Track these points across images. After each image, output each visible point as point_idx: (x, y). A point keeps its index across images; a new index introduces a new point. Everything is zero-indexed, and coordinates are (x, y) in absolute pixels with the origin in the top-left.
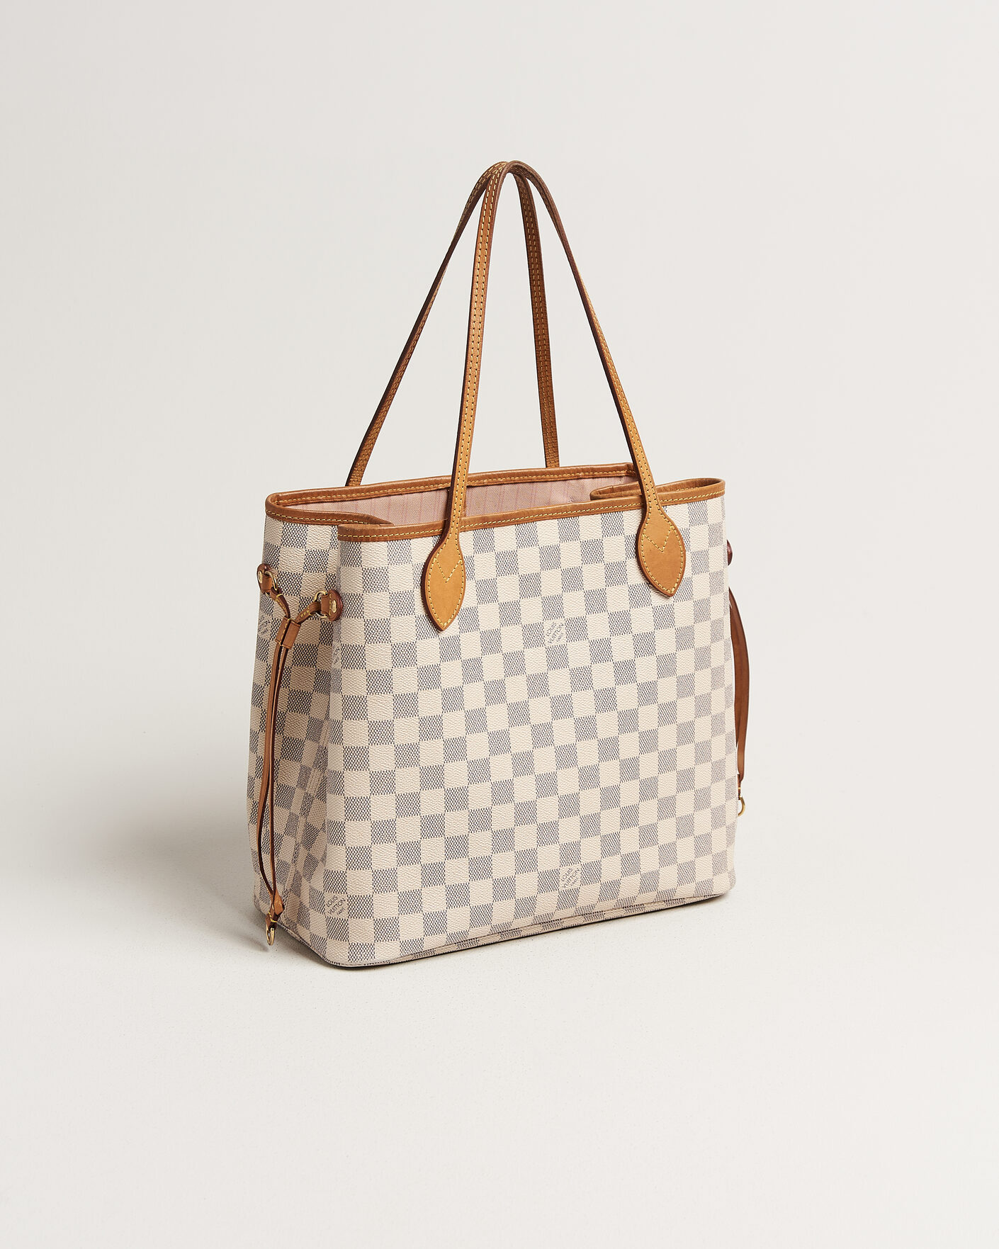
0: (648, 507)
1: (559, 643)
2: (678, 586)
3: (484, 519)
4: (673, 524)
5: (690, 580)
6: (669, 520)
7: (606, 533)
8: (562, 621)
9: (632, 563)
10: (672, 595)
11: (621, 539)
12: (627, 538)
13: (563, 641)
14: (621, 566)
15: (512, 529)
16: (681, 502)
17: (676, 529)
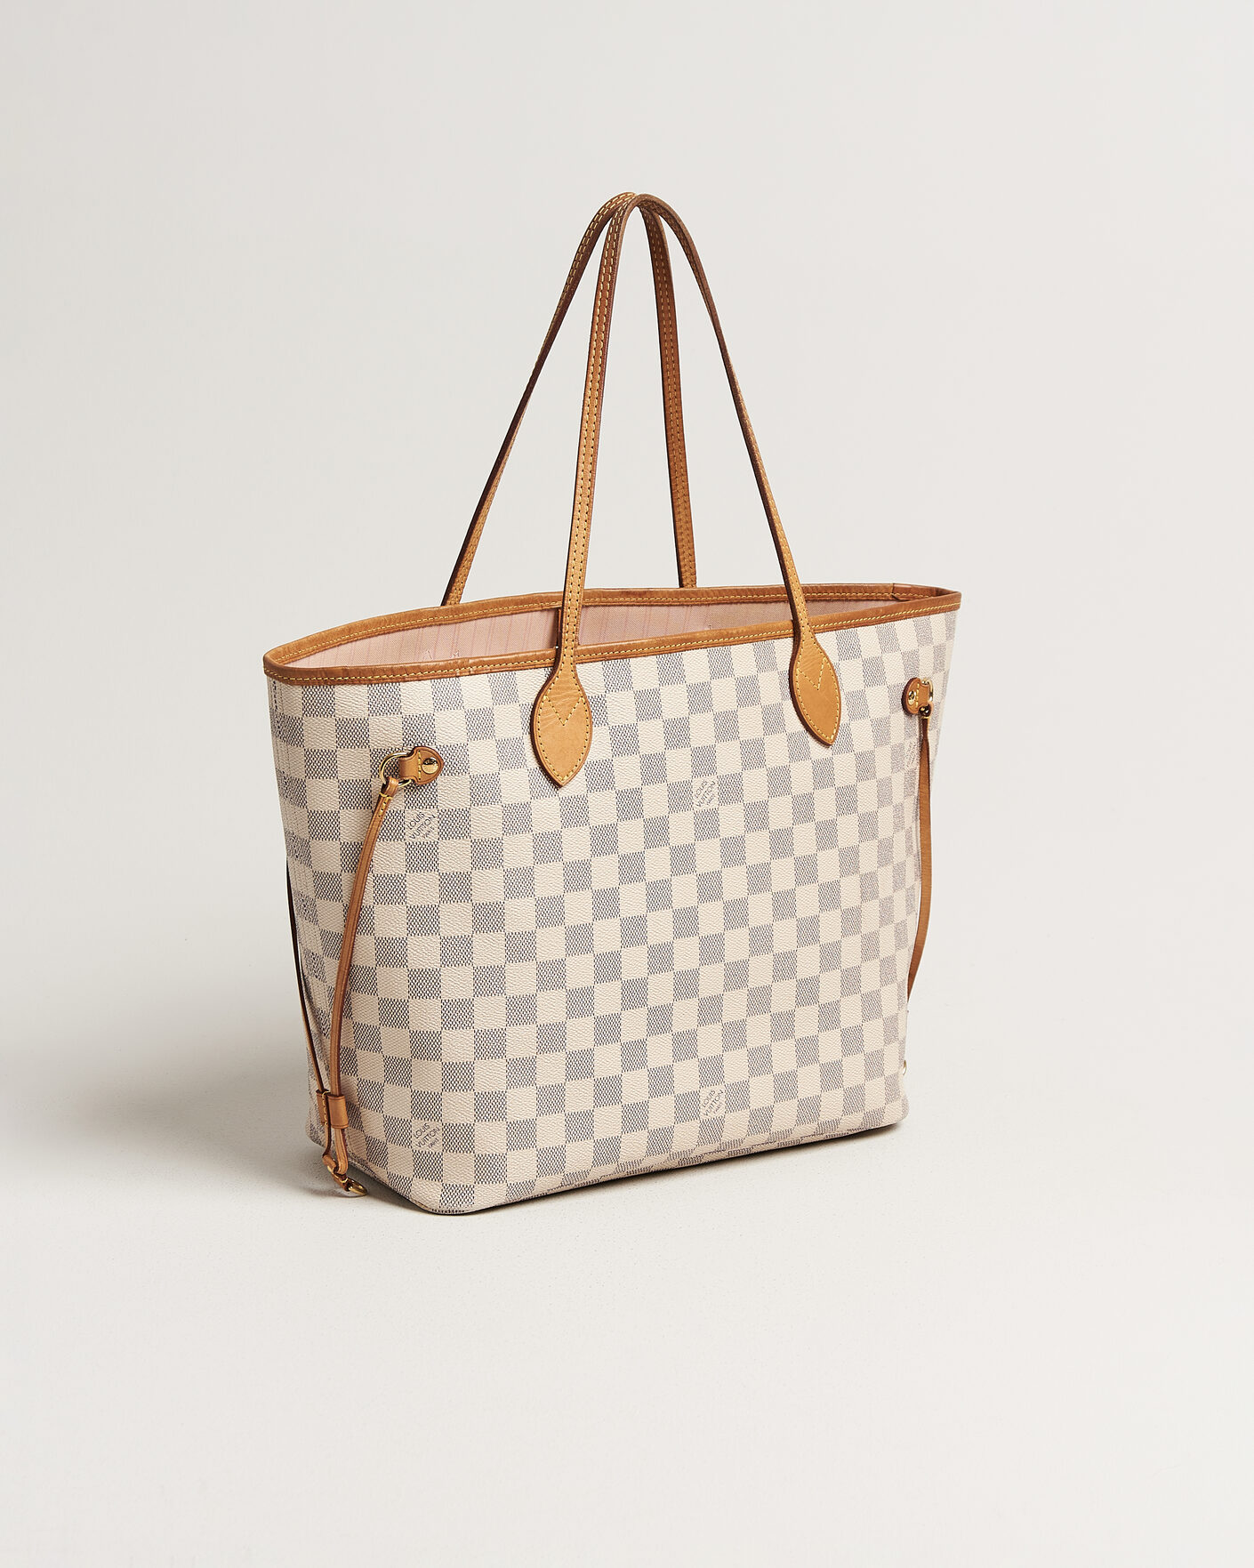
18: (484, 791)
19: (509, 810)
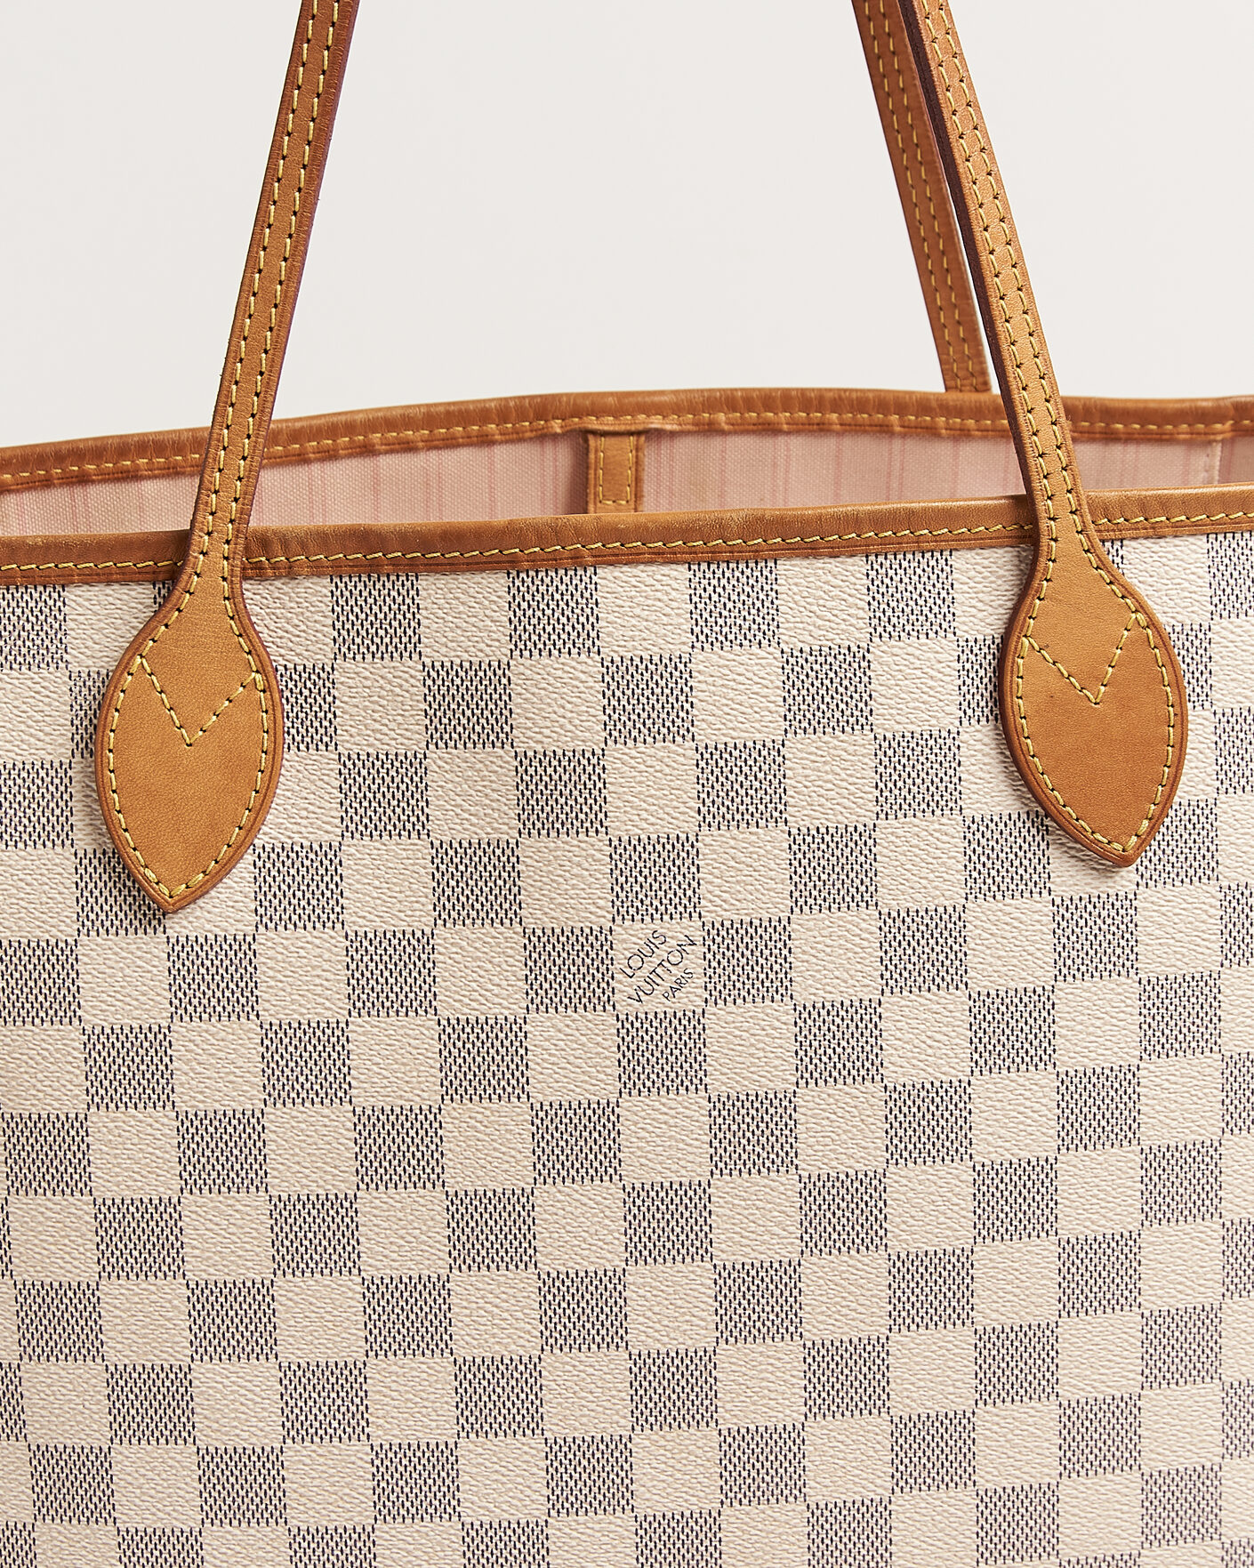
0: (1044, 540)
1: (671, 1006)
2: (1153, 830)
3: (365, 538)
4: (1141, 608)
5: (1205, 813)
6: (1128, 593)
7: (884, 625)
8: (693, 929)
9: (978, 742)
10: (1124, 861)
11: (946, 649)
12: (967, 647)
13: (691, 998)
14: (942, 746)
15: (494, 585)
16: (1178, 531)
17: (1152, 623)
19: (9, 959)
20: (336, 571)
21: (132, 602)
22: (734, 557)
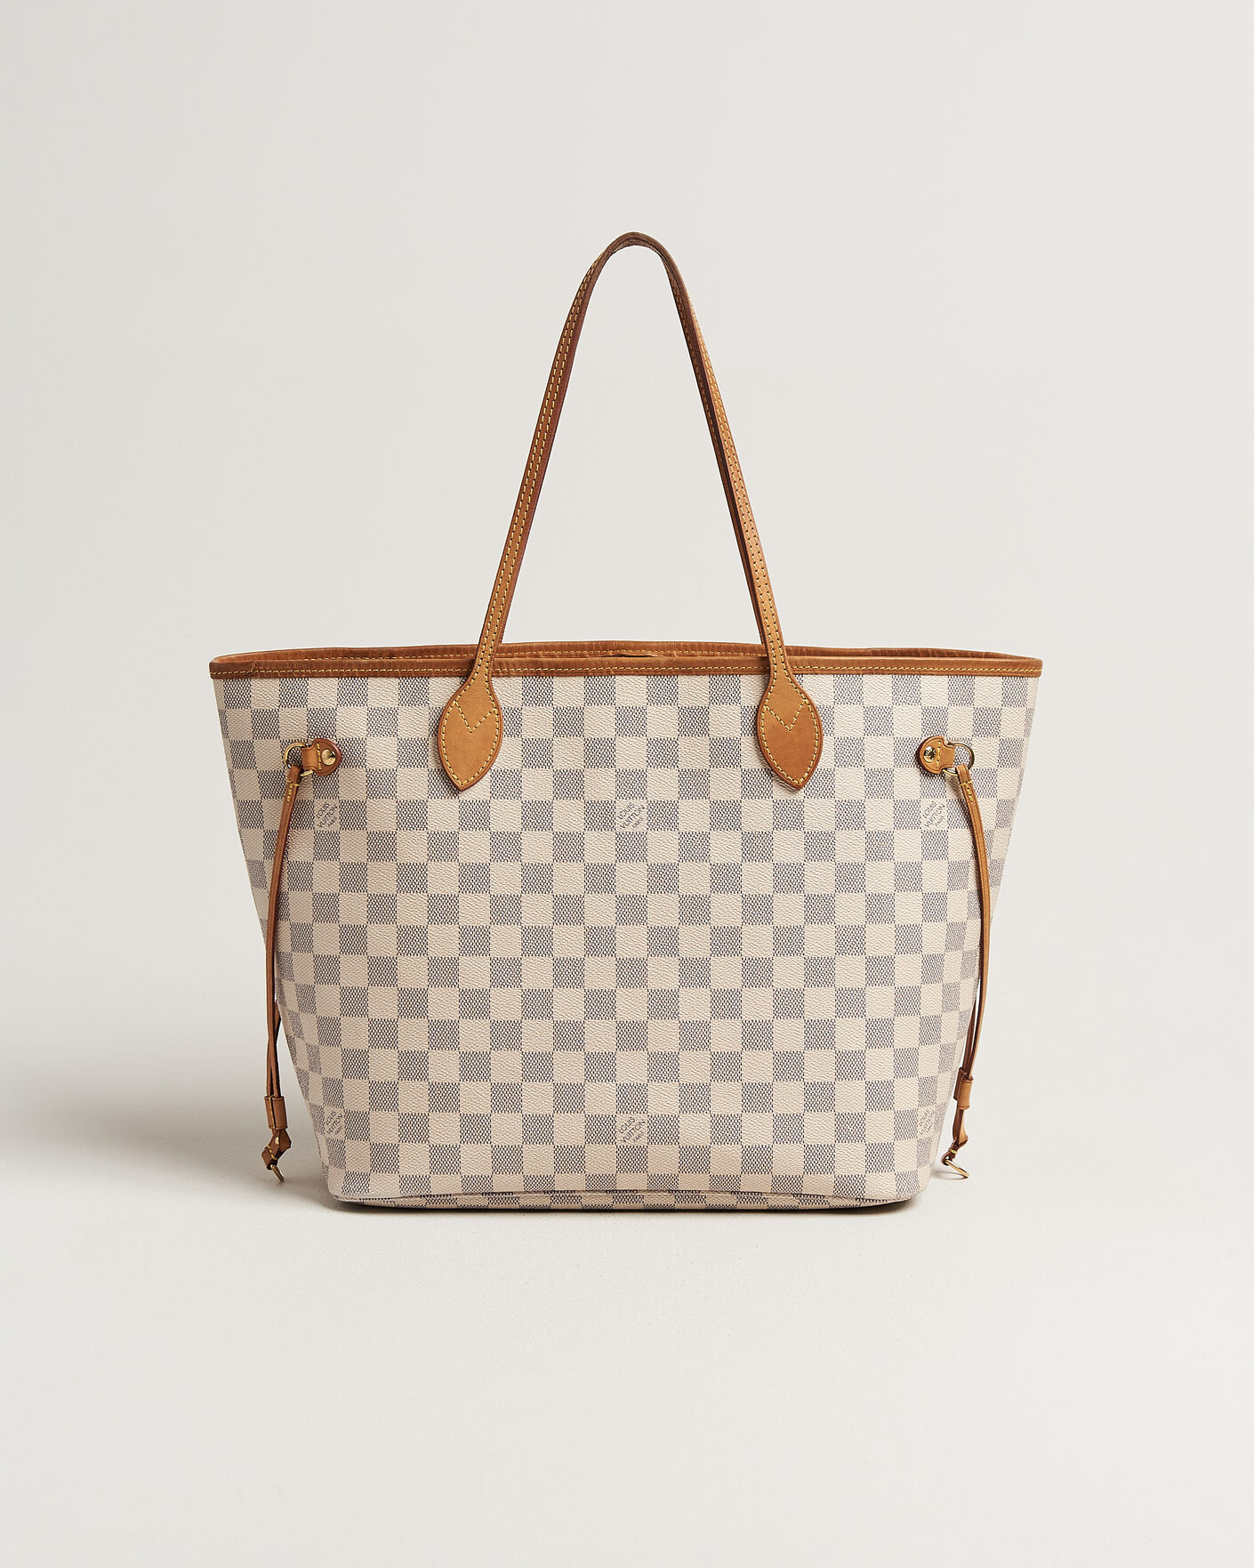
18: (380, 784)
19: (403, 807)
20: (524, 675)
21: (452, 684)
22: (663, 674)
